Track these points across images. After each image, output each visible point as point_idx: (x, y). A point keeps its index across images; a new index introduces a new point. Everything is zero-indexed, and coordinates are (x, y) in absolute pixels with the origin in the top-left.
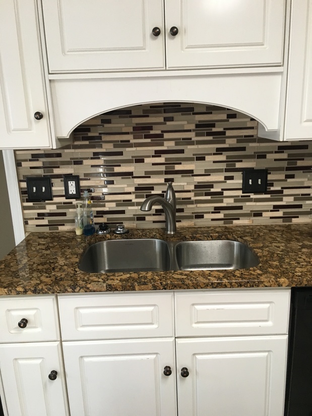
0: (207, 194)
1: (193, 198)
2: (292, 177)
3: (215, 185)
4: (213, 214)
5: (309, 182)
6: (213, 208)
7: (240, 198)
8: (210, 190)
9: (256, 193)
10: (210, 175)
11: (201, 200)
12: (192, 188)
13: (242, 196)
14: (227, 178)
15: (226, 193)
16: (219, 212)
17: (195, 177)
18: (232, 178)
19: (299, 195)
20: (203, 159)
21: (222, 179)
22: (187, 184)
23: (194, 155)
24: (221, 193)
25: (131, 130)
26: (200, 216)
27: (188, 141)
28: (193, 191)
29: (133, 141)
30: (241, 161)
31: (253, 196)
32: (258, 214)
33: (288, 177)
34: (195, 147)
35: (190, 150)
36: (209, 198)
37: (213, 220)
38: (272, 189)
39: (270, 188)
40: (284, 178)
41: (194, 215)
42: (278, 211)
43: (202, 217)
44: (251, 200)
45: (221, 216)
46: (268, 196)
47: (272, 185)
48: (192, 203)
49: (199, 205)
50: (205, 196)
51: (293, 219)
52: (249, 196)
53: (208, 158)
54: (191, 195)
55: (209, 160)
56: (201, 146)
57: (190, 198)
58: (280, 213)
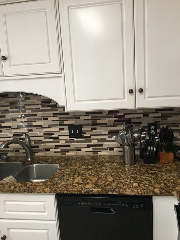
0: (51, 138)
1: (43, 140)
2: (95, 129)
3: (54, 133)
4: (55, 149)
5: (104, 132)
6: (55, 146)
7: (68, 140)
8: (52, 136)
9: (76, 138)
10: (51, 128)
11: (48, 141)
12: (42, 134)
13: (69, 139)
14: (60, 129)
15: (61, 138)
16: (58, 148)
17: (43, 129)
18: (63, 129)
19: (100, 139)
20: (47, 119)
21: (58, 130)
22: (40, 133)
23: (42, 117)
24: (58, 138)
25: (8, 104)
26: (48, 150)
27: (38, 110)
28: (43, 136)
29: (10, 110)
30: (67, 120)
31: (75, 139)
32: (79, 149)
33: (93, 129)
34: (42, 113)
35: (40, 114)
36: (52, 140)
37: (55, 152)
38: (85, 135)
39: (84, 135)
40: (91, 130)
41: (45, 149)
42: (90, 148)
43: (49, 150)
44: (74, 142)
45: (59, 150)
46: (83, 139)
47: (85, 133)
48: (43, 143)
49: (47, 144)
50: (50, 139)
51: (98, 153)
52: (73, 139)
53: (49, 119)
54: (42, 138)
55: (50, 120)
56: (45, 113)
57: (42, 140)
58: (91, 149)
